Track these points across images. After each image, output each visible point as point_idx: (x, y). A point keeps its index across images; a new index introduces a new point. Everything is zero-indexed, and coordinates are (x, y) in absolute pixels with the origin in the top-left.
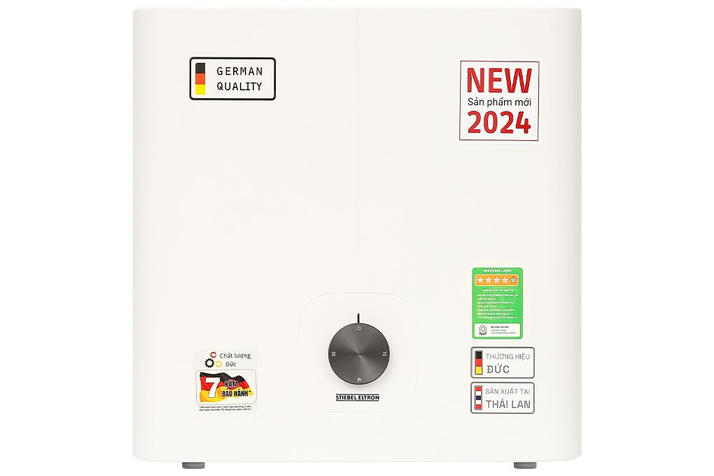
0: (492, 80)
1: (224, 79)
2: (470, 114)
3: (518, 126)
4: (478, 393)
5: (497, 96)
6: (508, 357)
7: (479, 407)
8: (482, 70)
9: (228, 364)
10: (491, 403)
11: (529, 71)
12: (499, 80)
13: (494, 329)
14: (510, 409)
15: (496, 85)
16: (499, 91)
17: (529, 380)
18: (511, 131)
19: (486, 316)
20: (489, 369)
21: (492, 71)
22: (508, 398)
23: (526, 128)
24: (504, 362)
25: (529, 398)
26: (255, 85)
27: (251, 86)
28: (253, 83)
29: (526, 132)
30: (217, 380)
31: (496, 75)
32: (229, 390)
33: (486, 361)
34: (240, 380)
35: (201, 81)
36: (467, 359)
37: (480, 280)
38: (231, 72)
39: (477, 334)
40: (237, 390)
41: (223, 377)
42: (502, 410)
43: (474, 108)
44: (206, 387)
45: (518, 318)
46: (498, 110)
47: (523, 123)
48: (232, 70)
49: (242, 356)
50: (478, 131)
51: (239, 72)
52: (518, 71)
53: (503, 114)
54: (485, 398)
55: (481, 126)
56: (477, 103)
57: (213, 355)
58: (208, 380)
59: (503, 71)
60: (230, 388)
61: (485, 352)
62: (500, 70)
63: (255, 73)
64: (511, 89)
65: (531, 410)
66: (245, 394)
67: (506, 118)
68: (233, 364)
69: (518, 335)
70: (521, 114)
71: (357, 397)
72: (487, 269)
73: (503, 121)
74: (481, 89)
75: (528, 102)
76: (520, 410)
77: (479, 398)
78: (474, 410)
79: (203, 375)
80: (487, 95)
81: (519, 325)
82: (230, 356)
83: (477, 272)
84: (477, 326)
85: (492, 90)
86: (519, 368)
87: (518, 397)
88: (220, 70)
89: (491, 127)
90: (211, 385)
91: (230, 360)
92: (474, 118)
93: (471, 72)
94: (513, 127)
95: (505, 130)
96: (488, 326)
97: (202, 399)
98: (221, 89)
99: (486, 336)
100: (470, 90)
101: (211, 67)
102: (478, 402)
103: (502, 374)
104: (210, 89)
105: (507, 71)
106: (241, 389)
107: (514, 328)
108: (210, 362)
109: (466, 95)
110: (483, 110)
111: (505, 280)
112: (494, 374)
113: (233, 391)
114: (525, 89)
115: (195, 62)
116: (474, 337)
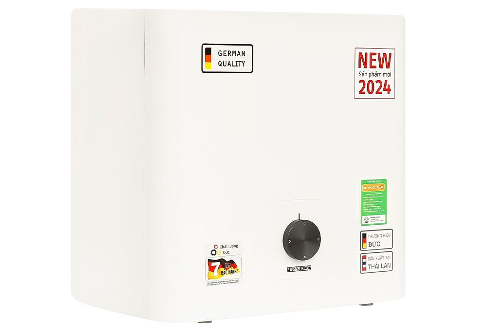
0: (372, 60)
1: (223, 59)
2: (360, 81)
3: (385, 90)
4: (364, 261)
5: (374, 70)
6: (378, 236)
7: (364, 269)
8: (366, 54)
9: (224, 253)
10: (371, 266)
11: (390, 54)
12: (375, 60)
13: (372, 219)
14: (380, 269)
15: (374, 63)
16: (375, 67)
17: (389, 250)
18: (381, 93)
19: (368, 211)
20: (369, 245)
21: (372, 54)
22: (379, 262)
23: (388, 90)
24: (378, 239)
25: (390, 261)
26: (241, 63)
27: (238, 63)
28: (240, 62)
29: (389, 93)
30: (218, 264)
31: (374, 57)
32: (225, 270)
33: (368, 240)
34: (232, 263)
35: (209, 60)
36: (358, 238)
37: (365, 188)
38: (227, 54)
39: (363, 223)
40: (230, 269)
41: (222, 261)
42: (377, 270)
43: (362, 78)
44: (212, 269)
45: (385, 213)
46: (374, 79)
47: (387, 88)
48: (227, 52)
49: (232, 246)
50: (364, 93)
51: (231, 54)
52: (385, 55)
53: (377, 82)
54: (367, 263)
55: (365, 90)
56: (364, 75)
57: (216, 247)
58: (213, 264)
59: (377, 54)
60: (226, 269)
61: (368, 233)
62: (375, 54)
63: (241, 55)
64: (381, 67)
65: (391, 269)
67: (379, 84)
68: (228, 252)
69: (384, 222)
70: (386, 81)
71: (299, 269)
72: (368, 181)
73: (377, 86)
74: (366, 66)
75: (389, 75)
76: (386, 269)
77: (364, 263)
78: (362, 272)
79: (210, 261)
80: (369, 70)
82: (226, 247)
83: (363, 183)
84: (364, 217)
85: (372, 67)
86: (385, 243)
87: (382, 262)
88: (220, 52)
89: (371, 91)
90: (215, 267)
91: (225, 250)
92: (362, 84)
93: (360, 54)
94: (382, 90)
95: (378, 92)
96: (369, 217)
97: (209, 278)
98: (221, 65)
99: (368, 223)
100: (360, 67)
101: (215, 50)
102: (364, 266)
103: (377, 247)
104: (214, 66)
105: (379, 54)
106: (233, 269)
107: (382, 217)
108: (214, 252)
109: (358, 70)
110: (366, 79)
111: (378, 187)
112: (372, 248)
113: (228, 270)
114: (388, 67)
115: (205, 47)
116: (362, 225)
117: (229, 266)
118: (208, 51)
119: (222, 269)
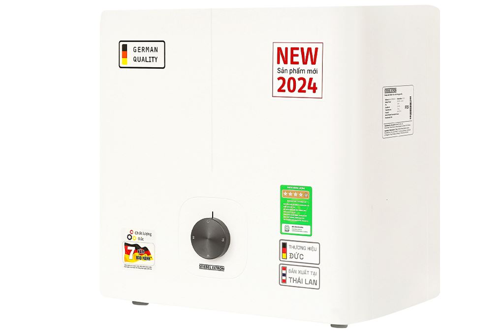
0: (293, 55)
1: (137, 55)
2: (279, 79)
3: (309, 88)
4: (284, 272)
5: (295, 67)
6: (302, 248)
7: (284, 281)
8: (286, 49)
9: (139, 239)
10: (292, 279)
11: (316, 49)
12: (297, 55)
13: (294, 228)
14: (304, 285)
15: (295, 59)
16: (297, 63)
17: (316, 265)
18: (305, 91)
19: (289, 218)
20: (291, 256)
21: (293, 49)
22: (302, 277)
23: (314, 89)
24: (301, 251)
25: (316, 278)
26: (154, 59)
27: (151, 59)
28: (153, 57)
29: (314, 92)
30: (133, 249)
31: (295, 52)
32: (140, 256)
33: (289, 250)
34: (146, 250)
35: (125, 56)
36: (277, 248)
37: (285, 194)
38: (141, 50)
39: (283, 231)
40: (144, 256)
41: (137, 247)
42: (299, 285)
43: (281, 75)
44: (128, 252)
45: (309, 222)
46: (296, 76)
47: (312, 86)
48: (141, 48)
49: (147, 234)
50: (284, 91)
51: (145, 50)
52: (309, 49)
53: (299, 79)
54: (288, 275)
55: (286, 87)
56: (283, 72)
57: (132, 232)
58: (129, 248)
59: (300, 49)
60: (141, 255)
61: (288, 243)
62: (297, 49)
63: (154, 50)
64: (305, 63)
65: (317, 287)
66: (149, 259)
67: (302, 81)
68: (142, 239)
69: (309, 233)
70: (311, 79)
71: (211, 267)
72: (290, 186)
73: (299, 84)
74: (286, 62)
75: (316, 71)
76: (310, 286)
77: (284, 275)
78: (281, 283)
79: (127, 245)
80: (289, 66)
81: (309, 226)
82: (141, 233)
83: (284, 188)
84: (284, 225)
85: (293, 63)
86: (310, 257)
87: (309, 277)
88: (135, 48)
89: (292, 88)
90: (130, 251)
91: (140, 236)
92: (281, 81)
93: (279, 49)
94: (306, 88)
95: (300, 91)
96: (290, 226)
97: (126, 260)
98: (135, 61)
99: (289, 232)
100: (278, 63)
101: (130, 46)
102: (284, 278)
103: (299, 260)
104: (130, 62)
105: (302, 49)
106: (146, 256)
107: (306, 228)
108: (130, 237)
109: (276, 66)
110: (287, 76)
111: (301, 195)
112: (294, 260)
113: (142, 256)
114: (314, 63)
115: (122, 43)
116: (281, 233)
117: (143, 252)
118: (125, 48)
119: (137, 254)
